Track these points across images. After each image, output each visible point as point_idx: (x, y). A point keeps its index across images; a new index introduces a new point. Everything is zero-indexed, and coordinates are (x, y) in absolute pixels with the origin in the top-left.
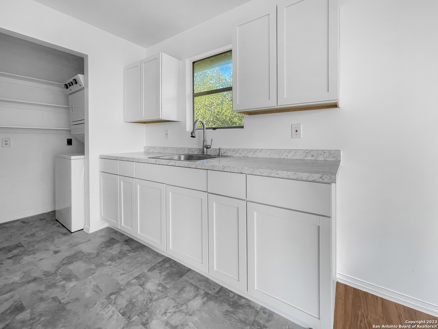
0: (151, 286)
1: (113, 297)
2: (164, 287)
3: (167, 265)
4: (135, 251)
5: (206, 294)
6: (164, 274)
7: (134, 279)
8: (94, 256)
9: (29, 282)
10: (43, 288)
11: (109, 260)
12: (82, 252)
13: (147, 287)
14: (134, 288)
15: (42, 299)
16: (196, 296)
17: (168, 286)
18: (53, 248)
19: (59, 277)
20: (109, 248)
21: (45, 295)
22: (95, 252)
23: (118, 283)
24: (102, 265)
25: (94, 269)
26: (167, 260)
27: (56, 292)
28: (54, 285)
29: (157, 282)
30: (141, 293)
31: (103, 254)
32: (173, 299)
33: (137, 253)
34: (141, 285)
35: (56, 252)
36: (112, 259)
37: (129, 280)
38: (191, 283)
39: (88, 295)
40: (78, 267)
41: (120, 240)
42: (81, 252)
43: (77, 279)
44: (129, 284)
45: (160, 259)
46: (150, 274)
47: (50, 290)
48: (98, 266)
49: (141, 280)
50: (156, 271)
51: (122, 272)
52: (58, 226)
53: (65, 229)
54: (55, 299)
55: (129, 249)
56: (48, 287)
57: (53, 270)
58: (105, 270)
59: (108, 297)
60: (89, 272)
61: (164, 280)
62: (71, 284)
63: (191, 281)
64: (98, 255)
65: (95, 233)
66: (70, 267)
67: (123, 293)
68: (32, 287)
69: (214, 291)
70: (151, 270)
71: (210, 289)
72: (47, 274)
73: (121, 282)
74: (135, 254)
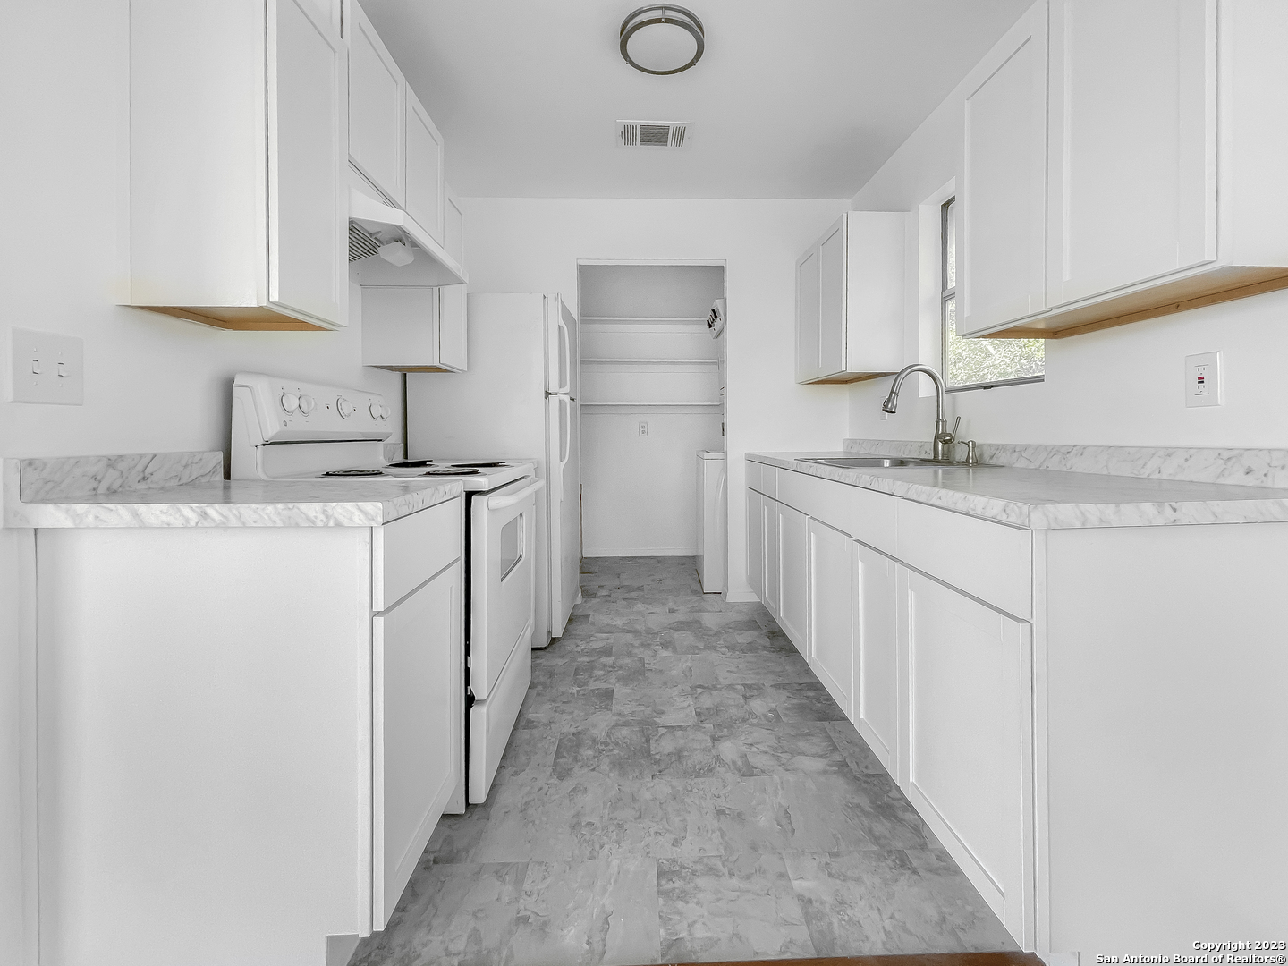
0: (758, 706)
1: (700, 690)
2: (778, 718)
3: (811, 693)
4: (774, 652)
5: (844, 764)
6: (795, 701)
7: (742, 685)
8: (711, 633)
9: (628, 632)
10: (637, 643)
11: (727, 647)
12: (701, 624)
13: (751, 704)
14: (733, 695)
15: (630, 654)
16: (821, 756)
17: (785, 719)
18: (671, 604)
19: (658, 640)
20: (739, 632)
21: (636, 651)
22: (715, 629)
23: (717, 679)
24: (714, 649)
25: (700, 649)
26: (818, 687)
27: (646, 655)
28: (649, 646)
29: (773, 705)
30: (737, 706)
31: (725, 636)
32: (779, 738)
33: (774, 655)
34: (745, 697)
35: (672, 611)
36: (732, 648)
37: (735, 682)
38: (830, 737)
39: (674, 673)
40: (685, 638)
41: (763, 627)
42: (699, 622)
43: (675, 650)
44: (731, 687)
45: (807, 680)
46: (770, 690)
47: (642, 650)
48: (707, 647)
49: (751, 691)
50: (784, 694)
51: (733, 669)
52: (694, 579)
53: (699, 585)
54: (642, 660)
55: (768, 644)
56: (642, 645)
57: (656, 630)
58: (713, 656)
59: (694, 688)
60: (693, 650)
61: (787, 709)
62: (665, 653)
63: (831, 734)
64: (717, 634)
65: (734, 605)
66: (676, 635)
67: (715, 692)
68: (630, 637)
69: (864, 770)
70: (776, 686)
71: (857, 763)
72: (649, 631)
73: (721, 679)
74: (769, 655)
